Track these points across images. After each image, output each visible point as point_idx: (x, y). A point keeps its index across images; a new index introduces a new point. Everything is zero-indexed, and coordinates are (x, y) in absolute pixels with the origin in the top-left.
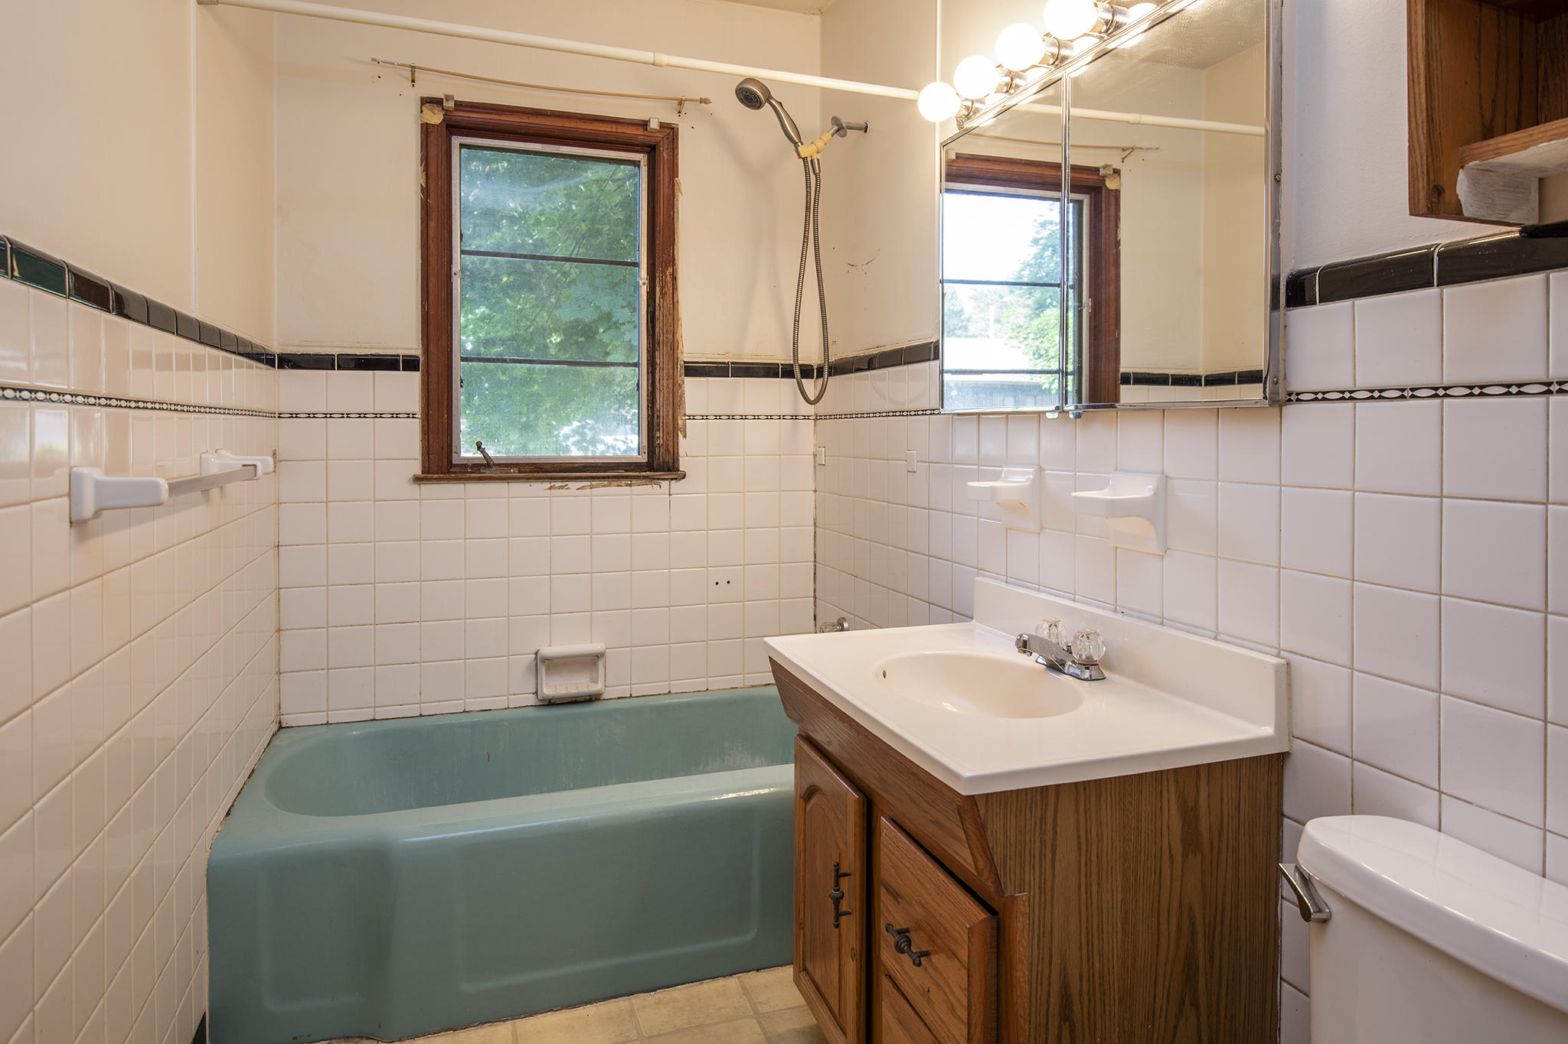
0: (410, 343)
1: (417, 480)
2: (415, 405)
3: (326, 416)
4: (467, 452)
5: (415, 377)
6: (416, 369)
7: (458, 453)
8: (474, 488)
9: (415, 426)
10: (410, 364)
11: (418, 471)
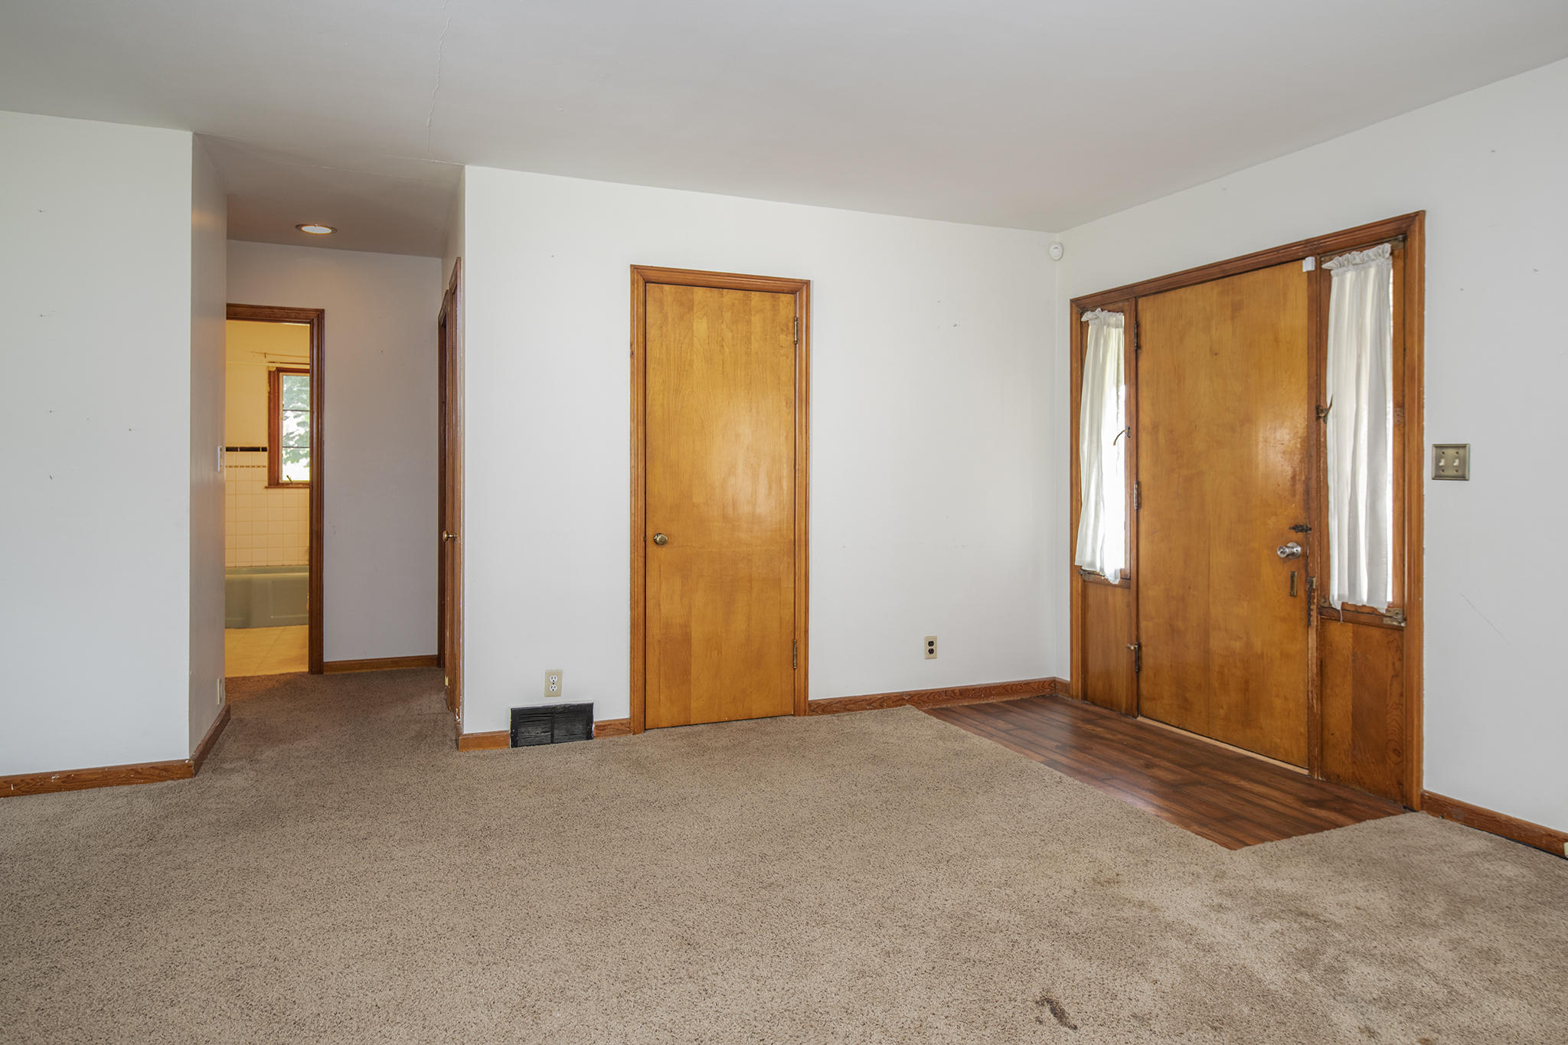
0: (264, 442)
1: (266, 487)
2: (266, 463)
3: (235, 467)
4: (285, 479)
5: (266, 454)
6: (266, 451)
7: (282, 478)
8: (286, 491)
9: (266, 470)
10: (264, 449)
11: (267, 485)
